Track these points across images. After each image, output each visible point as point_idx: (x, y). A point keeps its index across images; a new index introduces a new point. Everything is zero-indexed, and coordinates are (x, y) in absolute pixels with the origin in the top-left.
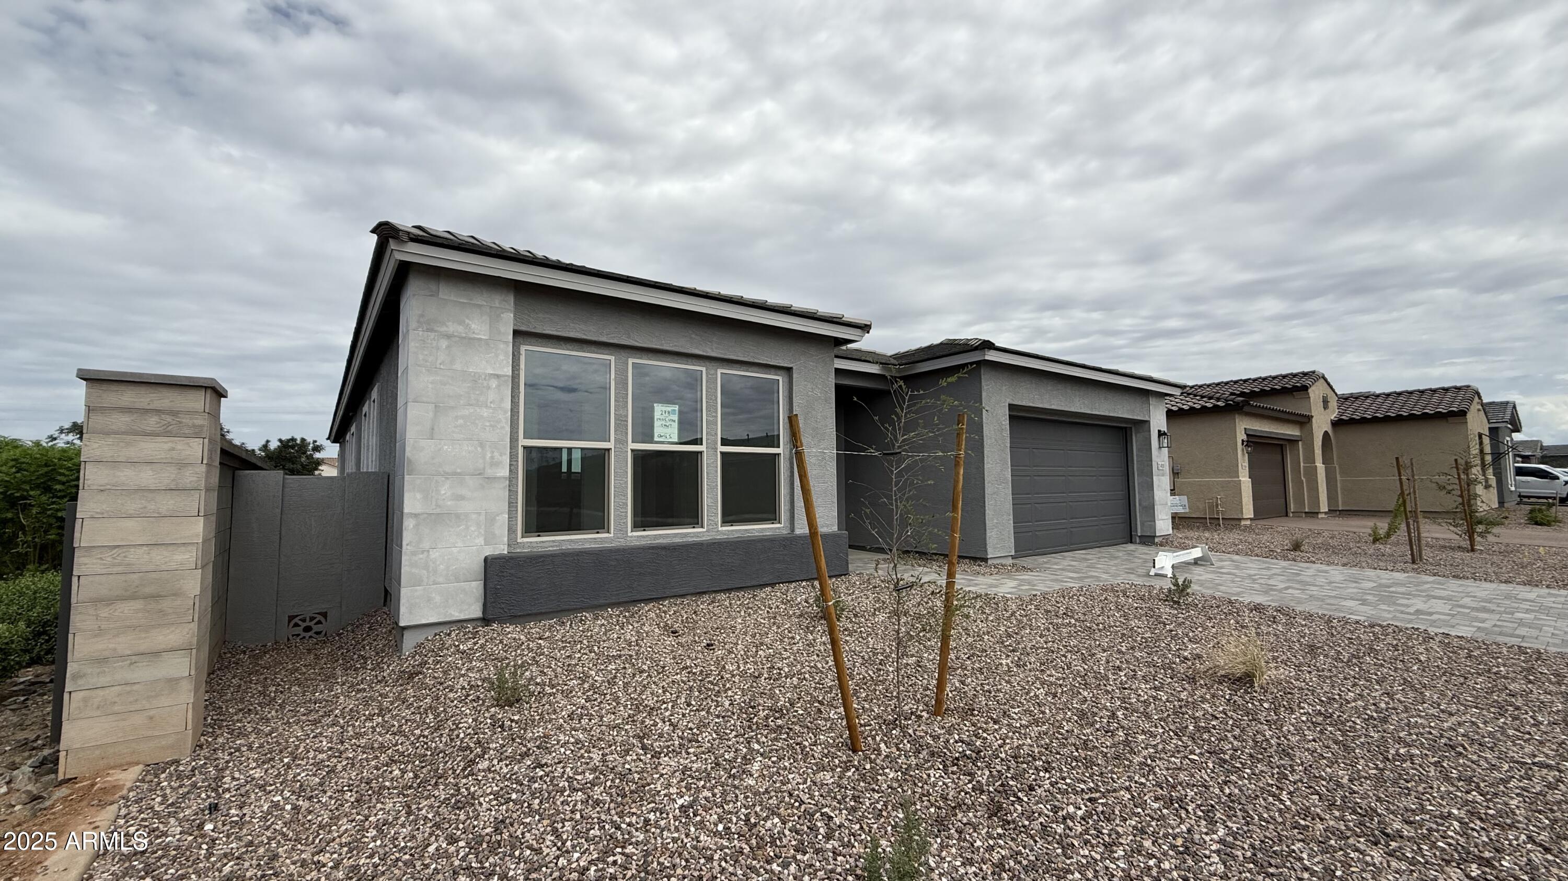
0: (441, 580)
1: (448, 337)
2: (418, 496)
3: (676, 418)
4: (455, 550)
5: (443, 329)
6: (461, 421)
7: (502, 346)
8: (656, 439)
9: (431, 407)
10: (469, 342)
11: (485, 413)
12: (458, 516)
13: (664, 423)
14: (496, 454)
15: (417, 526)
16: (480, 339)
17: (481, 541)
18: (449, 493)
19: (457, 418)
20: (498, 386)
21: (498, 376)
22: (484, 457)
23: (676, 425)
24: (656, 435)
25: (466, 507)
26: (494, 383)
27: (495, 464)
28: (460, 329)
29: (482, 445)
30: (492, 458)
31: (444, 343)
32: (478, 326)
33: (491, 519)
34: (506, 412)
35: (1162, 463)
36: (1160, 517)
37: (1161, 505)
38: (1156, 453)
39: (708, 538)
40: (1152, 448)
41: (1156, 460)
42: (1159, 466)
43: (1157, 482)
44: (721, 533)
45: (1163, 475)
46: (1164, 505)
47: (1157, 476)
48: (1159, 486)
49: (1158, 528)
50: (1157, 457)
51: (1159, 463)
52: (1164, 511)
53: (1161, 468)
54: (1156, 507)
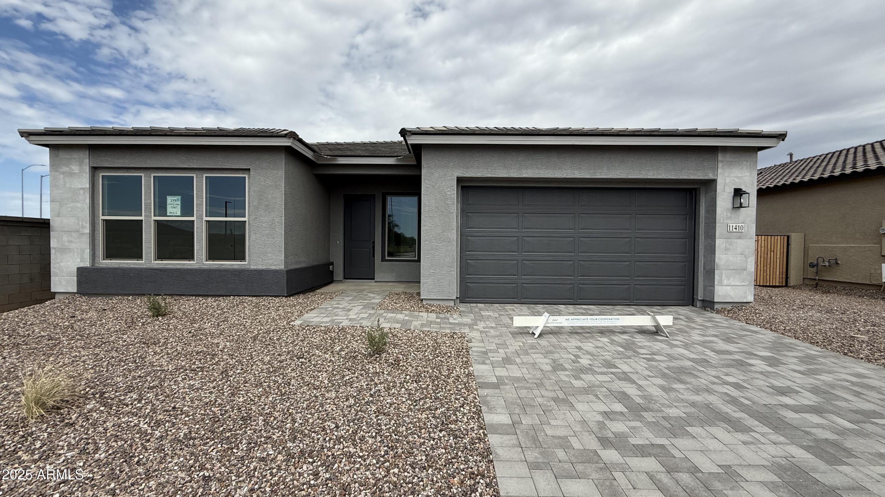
0: (64, 275)
1: (63, 173)
2: (56, 240)
3: (179, 203)
4: (69, 263)
5: (61, 170)
6: (69, 209)
7: (85, 175)
8: (168, 214)
9: (58, 203)
10: (71, 174)
11: (79, 205)
12: (70, 249)
13: (173, 206)
14: (84, 223)
15: (55, 252)
16: (75, 173)
17: (79, 260)
18: (67, 239)
19: (68, 208)
20: (84, 193)
21: (83, 189)
22: (79, 224)
23: (179, 207)
24: (168, 212)
25: (73, 246)
26: (82, 192)
27: (83, 227)
28: (68, 169)
29: (78, 220)
30: (82, 224)
31: (62, 176)
32: (75, 168)
33: (83, 251)
34: (87, 204)
35: (738, 225)
36: (725, 282)
37: (731, 270)
38: (725, 214)
39: (196, 267)
40: (717, 209)
41: (725, 221)
42: (731, 227)
43: (724, 245)
44: (205, 265)
45: (739, 238)
46: (736, 270)
47: (726, 238)
48: (727, 249)
49: (720, 293)
50: (728, 218)
51: (731, 225)
52: (737, 276)
53: (734, 230)
54: (716, 272)
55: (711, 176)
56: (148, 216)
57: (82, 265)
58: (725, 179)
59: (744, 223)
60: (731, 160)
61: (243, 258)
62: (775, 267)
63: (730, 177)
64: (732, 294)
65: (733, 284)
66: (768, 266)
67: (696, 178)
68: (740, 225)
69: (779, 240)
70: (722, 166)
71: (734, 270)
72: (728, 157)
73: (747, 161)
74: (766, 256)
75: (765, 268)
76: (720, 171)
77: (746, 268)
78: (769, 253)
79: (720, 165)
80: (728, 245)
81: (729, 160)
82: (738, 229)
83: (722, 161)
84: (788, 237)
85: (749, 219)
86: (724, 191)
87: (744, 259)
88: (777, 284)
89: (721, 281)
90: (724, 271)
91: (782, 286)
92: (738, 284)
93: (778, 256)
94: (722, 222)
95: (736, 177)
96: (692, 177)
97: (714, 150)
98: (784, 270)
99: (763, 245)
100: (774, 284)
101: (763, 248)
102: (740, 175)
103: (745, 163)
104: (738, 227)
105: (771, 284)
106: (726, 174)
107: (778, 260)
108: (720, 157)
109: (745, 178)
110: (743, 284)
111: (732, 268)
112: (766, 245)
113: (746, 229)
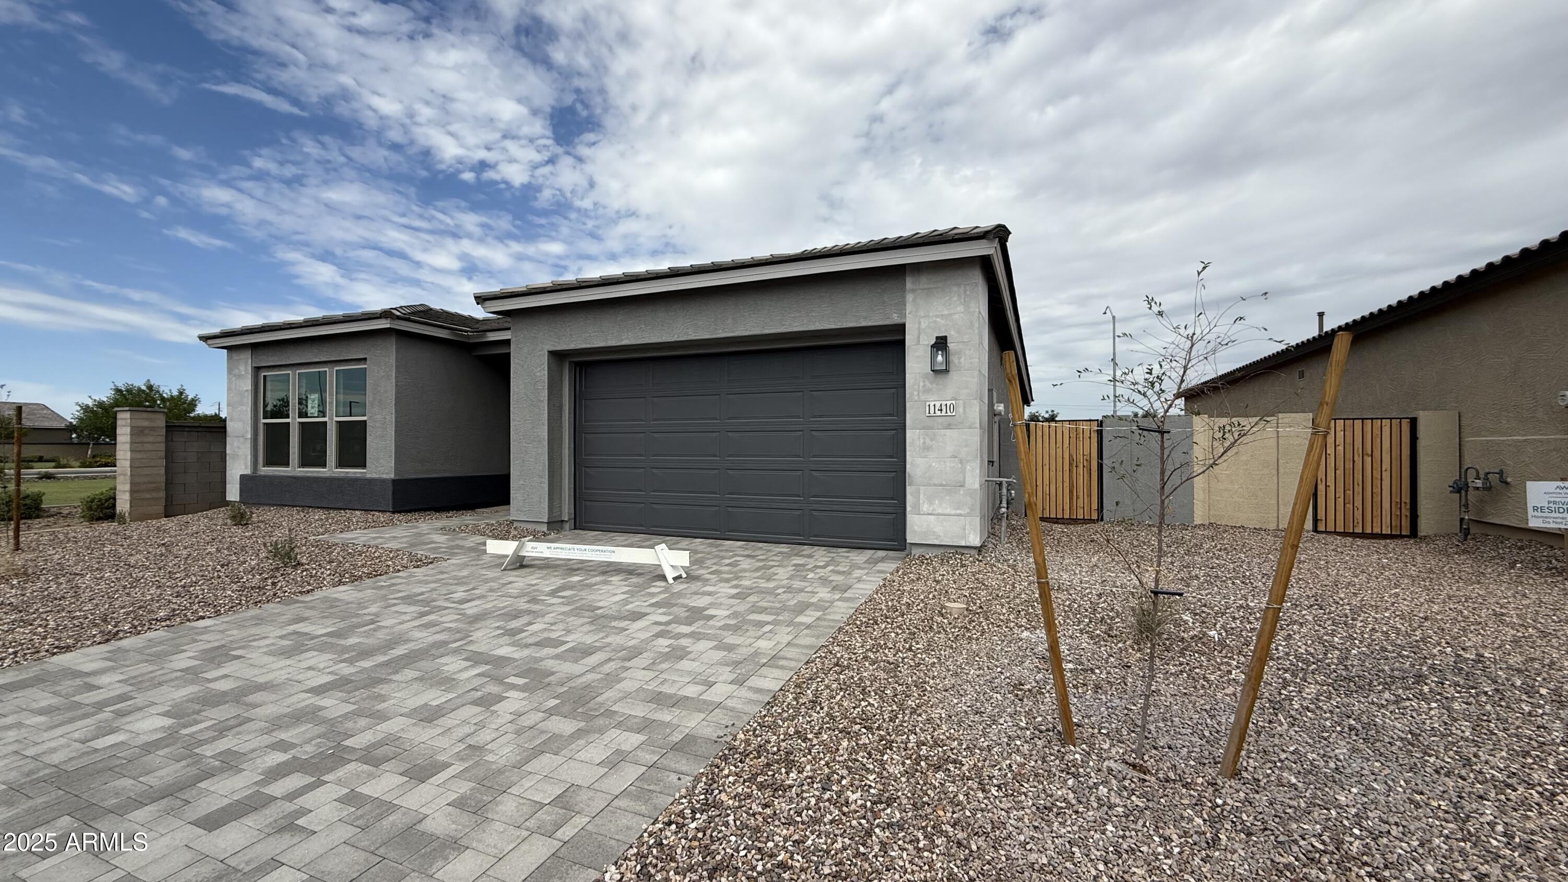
0: (235, 482)
2: (230, 447)
3: (317, 402)
4: (238, 470)
7: (249, 376)
8: (309, 415)
11: (245, 409)
12: (239, 455)
13: (312, 405)
17: (243, 467)
18: (236, 445)
22: (244, 429)
23: (317, 406)
24: (309, 413)
25: (241, 451)
27: (247, 432)
30: (246, 428)
33: (247, 458)
34: (249, 407)
35: (944, 403)
36: (925, 508)
37: (935, 485)
38: (922, 384)
39: (327, 475)
40: (907, 375)
41: (923, 398)
42: (932, 408)
43: (922, 441)
44: (334, 472)
45: (949, 426)
46: (945, 485)
47: (924, 428)
48: (927, 448)
49: (916, 528)
50: (927, 391)
51: (932, 404)
52: (948, 498)
53: (938, 413)
54: (909, 489)
55: (895, 319)
56: (294, 418)
57: (245, 473)
58: (920, 323)
59: (955, 400)
60: (930, 286)
61: (364, 466)
62: (1377, 490)
63: (928, 316)
64: (938, 529)
65: (940, 511)
66: (1358, 489)
67: (870, 324)
68: (949, 403)
69: (1386, 430)
70: (914, 300)
71: (941, 485)
72: (924, 281)
73: (959, 285)
74: (1349, 465)
75: (1350, 493)
76: (909, 307)
77: (964, 482)
78: (1358, 459)
79: (910, 297)
80: (928, 441)
81: (926, 286)
82: (944, 410)
83: (913, 291)
84: (1414, 422)
85: (966, 391)
86: (918, 343)
87: (960, 465)
88: (1386, 531)
89: (917, 507)
90: (922, 488)
91: (1401, 536)
92: (948, 511)
93: (1386, 465)
94: (916, 398)
95: (937, 316)
96: (864, 323)
97: (899, 271)
98: (1406, 498)
99: (1340, 440)
100: (1377, 530)
101: (1340, 448)
102: (946, 312)
103: (955, 289)
104: (944, 408)
105: (1369, 531)
106: (922, 313)
107: (1386, 476)
108: (909, 283)
109: (957, 316)
110: (958, 512)
111: (936, 481)
112: (1349, 439)
113: (961, 410)
